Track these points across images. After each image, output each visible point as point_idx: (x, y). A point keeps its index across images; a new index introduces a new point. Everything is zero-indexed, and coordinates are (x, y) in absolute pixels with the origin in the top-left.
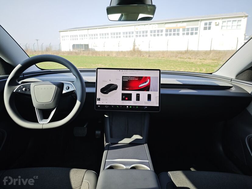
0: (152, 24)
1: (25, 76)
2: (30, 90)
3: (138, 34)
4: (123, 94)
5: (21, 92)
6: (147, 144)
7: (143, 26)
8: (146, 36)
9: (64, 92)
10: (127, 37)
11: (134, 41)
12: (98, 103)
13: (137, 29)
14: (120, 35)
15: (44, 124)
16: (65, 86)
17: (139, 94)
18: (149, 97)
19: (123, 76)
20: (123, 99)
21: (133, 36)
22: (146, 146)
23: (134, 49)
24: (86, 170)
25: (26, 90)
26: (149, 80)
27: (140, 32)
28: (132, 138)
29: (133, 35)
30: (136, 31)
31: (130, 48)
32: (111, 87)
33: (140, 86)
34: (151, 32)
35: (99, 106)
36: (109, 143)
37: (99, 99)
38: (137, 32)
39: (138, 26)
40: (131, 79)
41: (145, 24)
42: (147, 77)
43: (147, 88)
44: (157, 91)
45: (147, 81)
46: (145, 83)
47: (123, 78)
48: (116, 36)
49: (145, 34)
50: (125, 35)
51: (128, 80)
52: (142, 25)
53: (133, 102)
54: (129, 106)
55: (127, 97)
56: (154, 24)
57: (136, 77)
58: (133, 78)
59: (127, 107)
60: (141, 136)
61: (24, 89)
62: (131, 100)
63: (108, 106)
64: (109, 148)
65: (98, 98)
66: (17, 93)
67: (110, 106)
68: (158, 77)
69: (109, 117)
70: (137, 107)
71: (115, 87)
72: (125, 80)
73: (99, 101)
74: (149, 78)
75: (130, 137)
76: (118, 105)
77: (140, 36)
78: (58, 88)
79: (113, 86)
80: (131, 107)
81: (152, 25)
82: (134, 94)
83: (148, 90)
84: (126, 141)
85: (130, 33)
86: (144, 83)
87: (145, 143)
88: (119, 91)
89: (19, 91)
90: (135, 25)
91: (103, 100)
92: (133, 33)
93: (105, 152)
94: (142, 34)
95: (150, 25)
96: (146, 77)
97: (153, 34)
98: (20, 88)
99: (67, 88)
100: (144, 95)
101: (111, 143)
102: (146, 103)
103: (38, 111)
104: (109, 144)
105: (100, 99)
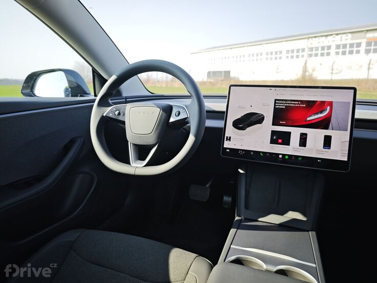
0: (340, 34)
1: (127, 100)
2: (124, 115)
3: (314, 52)
4: (273, 133)
5: (113, 117)
6: (314, 233)
7: (324, 38)
8: (328, 54)
9: (172, 120)
10: (292, 57)
11: (306, 63)
12: (227, 144)
13: (311, 44)
14: (280, 55)
15: (137, 167)
16: (174, 111)
17: (306, 135)
18: (327, 142)
19: (276, 100)
20: (273, 141)
21: (303, 56)
22: (312, 235)
23: (304, 77)
24: (197, 255)
25: (119, 114)
26: (328, 108)
27: (317, 49)
28: (286, 215)
29: (303, 54)
30: (309, 47)
31: (297, 75)
32: (253, 119)
33: (309, 119)
34: (338, 47)
35: (228, 150)
36: (240, 218)
37: (229, 139)
38: (311, 49)
39: (314, 39)
40: (292, 105)
41: (328, 36)
42: (325, 101)
43: (324, 124)
44: (347, 130)
45: (324, 110)
46: (321, 112)
47: (275, 103)
48: (274, 56)
49: (326, 51)
50: (290, 55)
51: (286, 106)
52: (322, 36)
53: (293, 149)
54: (284, 155)
55: (281, 138)
56: (344, 33)
57: (302, 102)
58: (296, 103)
59: (281, 156)
60: (304, 214)
61: (117, 113)
62: (289, 145)
63: (244, 152)
64: (239, 226)
65: (227, 137)
66: (107, 117)
67: (247, 152)
68: (349, 103)
69: (246, 174)
70: (300, 159)
71: (259, 118)
72: (279, 106)
73: (228, 142)
74: (331, 104)
75: (282, 213)
76: (263, 153)
77: (316, 55)
78: (164, 113)
79: (255, 116)
80: (287, 157)
81: (340, 36)
82: (295, 133)
83: (326, 128)
84: (274, 219)
85: (298, 51)
86: (317, 114)
87: (311, 231)
88: (268, 127)
89: (111, 115)
90: (309, 38)
91: (236, 140)
92: (303, 50)
93: (233, 231)
94: (319, 52)
95: (336, 36)
96: (323, 103)
97: (341, 50)
98: (111, 111)
99: (177, 114)
100: (316, 136)
101: (245, 219)
102: (318, 151)
103: (133, 147)
104: (241, 220)
105: (230, 137)
